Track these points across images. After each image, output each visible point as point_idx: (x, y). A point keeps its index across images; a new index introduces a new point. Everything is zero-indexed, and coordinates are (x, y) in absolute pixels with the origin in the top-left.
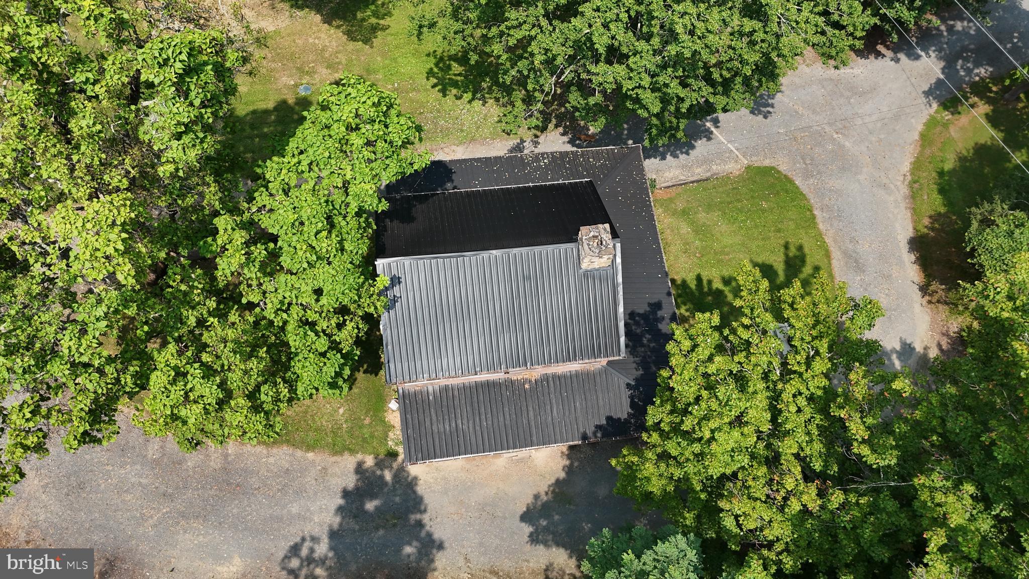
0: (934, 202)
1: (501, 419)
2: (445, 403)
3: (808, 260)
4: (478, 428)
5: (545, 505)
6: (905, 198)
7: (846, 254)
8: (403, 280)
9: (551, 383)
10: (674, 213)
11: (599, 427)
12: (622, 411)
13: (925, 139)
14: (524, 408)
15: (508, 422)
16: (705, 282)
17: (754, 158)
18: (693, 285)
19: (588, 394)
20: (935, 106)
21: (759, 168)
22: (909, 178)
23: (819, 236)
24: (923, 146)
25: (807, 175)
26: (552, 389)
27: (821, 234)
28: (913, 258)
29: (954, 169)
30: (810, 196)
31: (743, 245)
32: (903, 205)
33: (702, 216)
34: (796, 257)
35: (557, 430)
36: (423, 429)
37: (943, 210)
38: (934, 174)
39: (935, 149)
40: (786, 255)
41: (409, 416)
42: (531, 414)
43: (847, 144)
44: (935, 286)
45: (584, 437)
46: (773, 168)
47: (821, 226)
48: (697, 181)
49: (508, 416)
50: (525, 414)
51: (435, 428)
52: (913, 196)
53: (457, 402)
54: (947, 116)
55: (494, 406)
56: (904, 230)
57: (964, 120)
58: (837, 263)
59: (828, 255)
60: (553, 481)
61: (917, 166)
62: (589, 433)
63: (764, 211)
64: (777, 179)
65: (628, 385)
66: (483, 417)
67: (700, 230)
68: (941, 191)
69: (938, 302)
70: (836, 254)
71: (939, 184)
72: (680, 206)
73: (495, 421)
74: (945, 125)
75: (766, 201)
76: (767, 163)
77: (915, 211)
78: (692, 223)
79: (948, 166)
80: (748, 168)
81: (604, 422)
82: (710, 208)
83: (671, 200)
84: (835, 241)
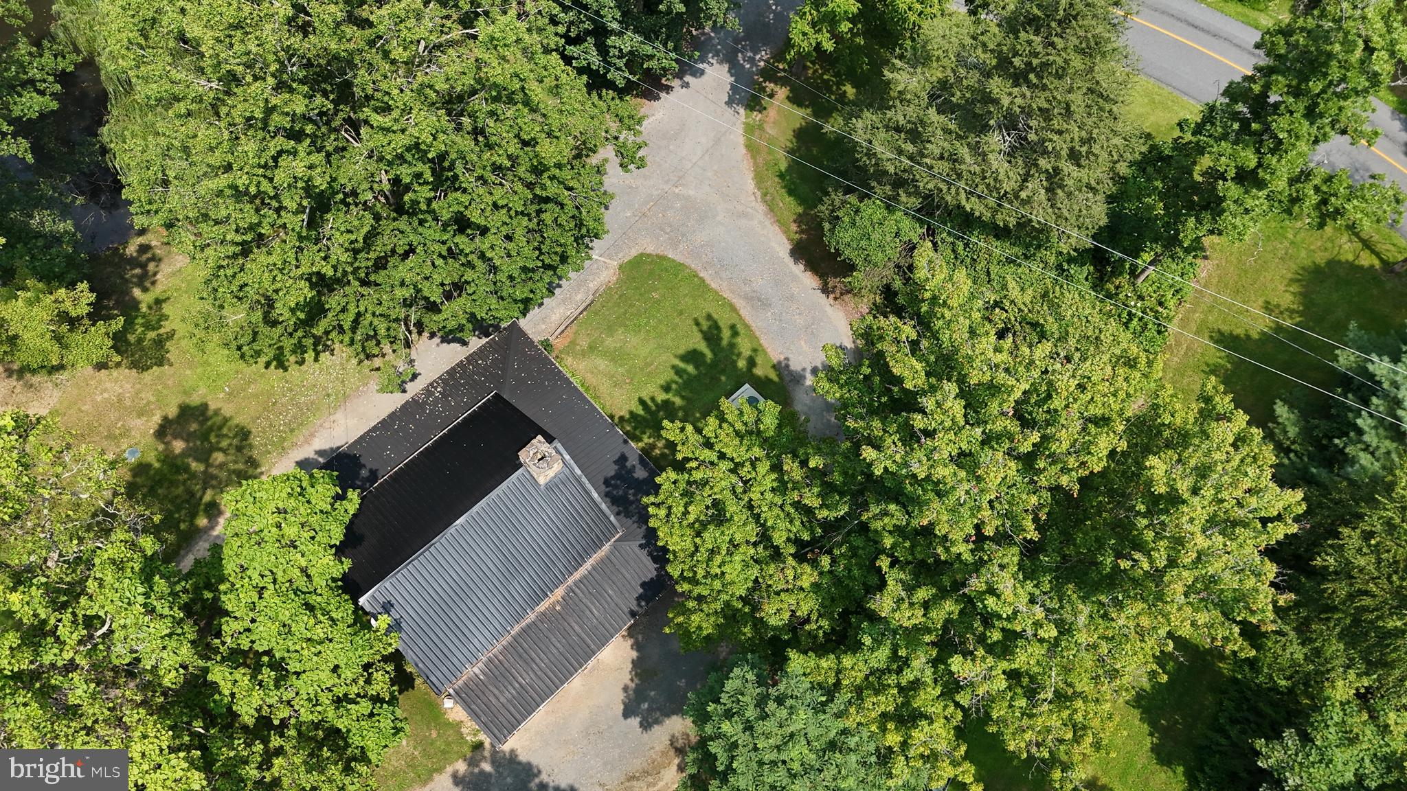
0: (790, 206)
1: (555, 651)
2: (497, 673)
3: (721, 324)
4: (539, 673)
5: (637, 691)
6: (766, 215)
7: (748, 298)
8: (393, 601)
9: (577, 590)
10: (584, 354)
11: (639, 599)
12: (649, 570)
13: (751, 148)
14: (568, 628)
15: (562, 649)
16: (649, 402)
17: (620, 255)
18: (640, 411)
19: (614, 578)
20: (742, 111)
21: (630, 261)
22: (759, 194)
23: (718, 296)
24: (753, 157)
25: (675, 244)
26: (581, 595)
27: (717, 293)
28: (801, 267)
29: (789, 166)
30: (688, 262)
31: (660, 346)
32: (768, 223)
33: (610, 342)
34: (710, 327)
35: (608, 626)
36: (493, 708)
37: (800, 210)
38: (777, 179)
39: (764, 154)
40: (701, 331)
41: (473, 707)
42: (577, 628)
43: (691, 193)
44: (832, 282)
45: (633, 614)
46: (642, 255)
47: (713, 285)
48: (585, 309)
49: (558, 645)
50: (572, 633)
51: (502, 699)
52: (771, 208)
53: (506, 664)
54: (757, 116)
55: (541, 645)
56: (780, 246)
57: (772, 113)
58: (745, 312)
59: (734, 309)
60: (630, 666)
61: (759, 179)
62: (635, 608)
63: (658, 302)
64: (651, 263)
65: (641, 546)
66: (538, 660)
67: (616, 356)
68: (791, 192)
69: (842, 294)
70: (740, 304)
71: (785, 187)
72: (584, 343)
73: (550, 656)
74: (761, 127)
75: (655, 291)
76: (634, 253)
77: (779, 222)
78: (605, 354)
79: (783, 166)
80: (621, 267)
81: (641, 591)
82: (610, 330)
83: (573, 343)
84: (733, 292)
